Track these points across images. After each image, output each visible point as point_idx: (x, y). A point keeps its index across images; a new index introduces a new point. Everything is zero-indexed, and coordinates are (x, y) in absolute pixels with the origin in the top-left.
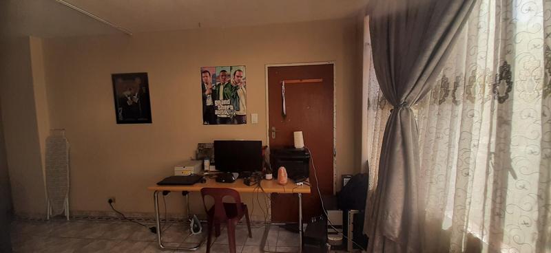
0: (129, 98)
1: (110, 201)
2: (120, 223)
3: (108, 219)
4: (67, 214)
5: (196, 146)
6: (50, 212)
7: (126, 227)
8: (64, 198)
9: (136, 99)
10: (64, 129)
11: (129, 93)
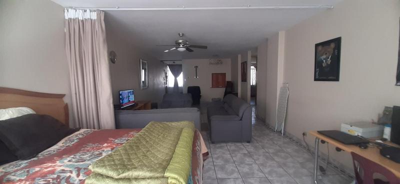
0: (324, 61)
1: (304, 134)
2: (305, 151)
3: (301, 145)
4: (282, 132)
5: (383, 109)
6: (276, 128)
7: (306, 156)
8: (282, 123)
9: (329, 61)
10: (287, 83)
11: (324, 57)
